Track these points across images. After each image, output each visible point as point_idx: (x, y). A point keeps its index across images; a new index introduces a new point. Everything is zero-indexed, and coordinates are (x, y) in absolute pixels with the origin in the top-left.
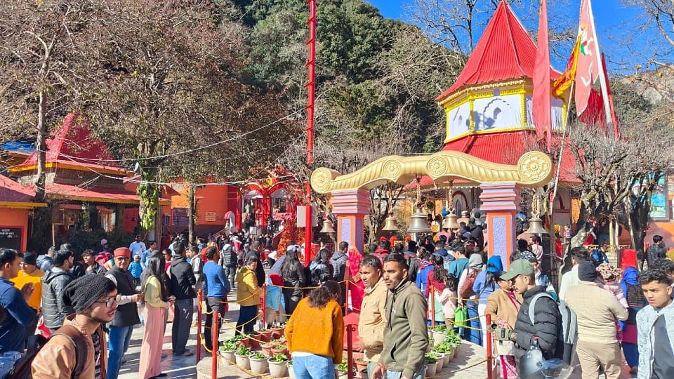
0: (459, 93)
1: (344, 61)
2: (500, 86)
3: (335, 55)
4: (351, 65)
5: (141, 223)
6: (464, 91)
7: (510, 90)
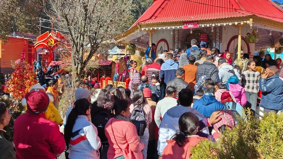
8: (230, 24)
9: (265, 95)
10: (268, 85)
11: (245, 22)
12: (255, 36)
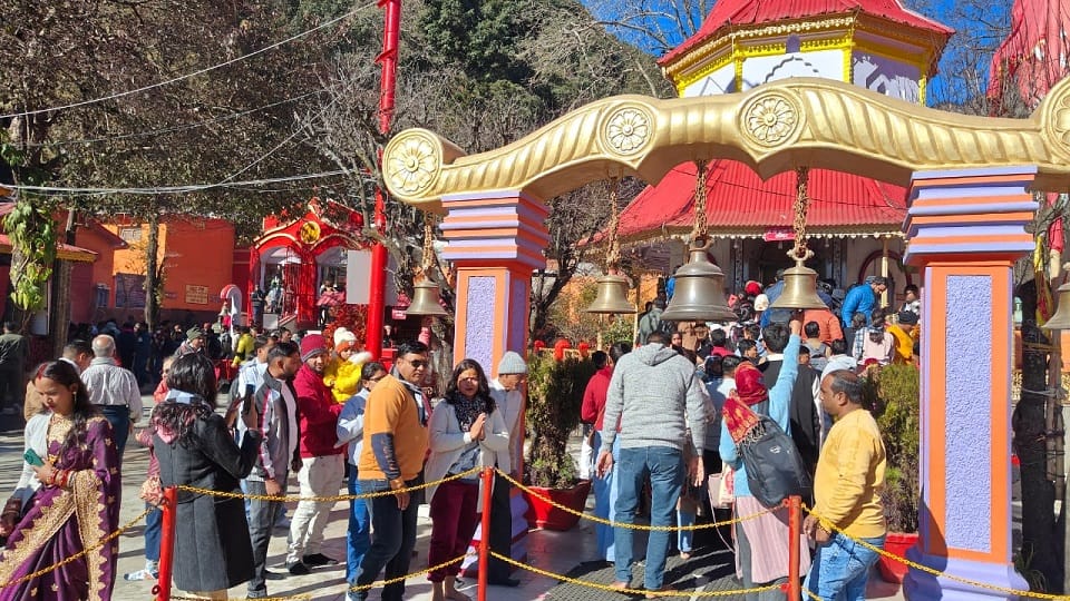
0: (713, 44)
1: (461, 45)
2: (804, 31)
3: (446, 34)
4: (473, 53)
5: (13, 295)
6: (725, 38)
7: (821, 40)
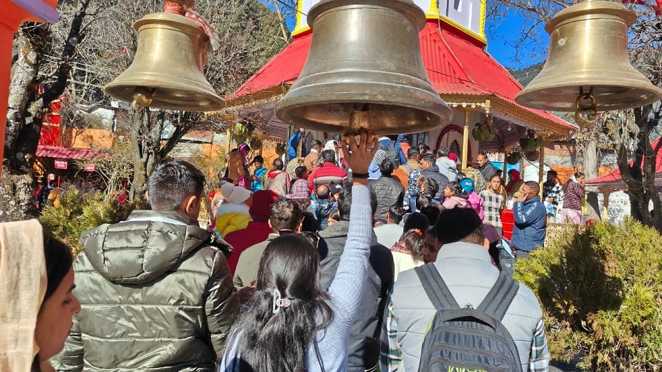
8: (455, 105)
9: (521, 229)
10: (528, 212)
11: (478, 104)
12: (490, 130)
